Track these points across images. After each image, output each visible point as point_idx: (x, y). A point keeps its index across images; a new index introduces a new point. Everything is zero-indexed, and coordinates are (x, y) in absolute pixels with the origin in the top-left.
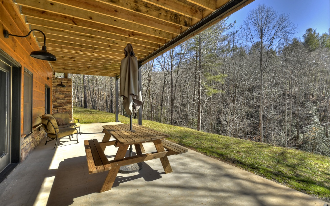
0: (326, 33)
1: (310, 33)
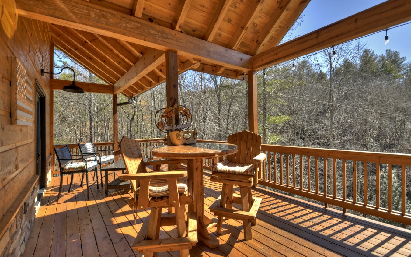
0: (383, 54)
1: (367, 55)
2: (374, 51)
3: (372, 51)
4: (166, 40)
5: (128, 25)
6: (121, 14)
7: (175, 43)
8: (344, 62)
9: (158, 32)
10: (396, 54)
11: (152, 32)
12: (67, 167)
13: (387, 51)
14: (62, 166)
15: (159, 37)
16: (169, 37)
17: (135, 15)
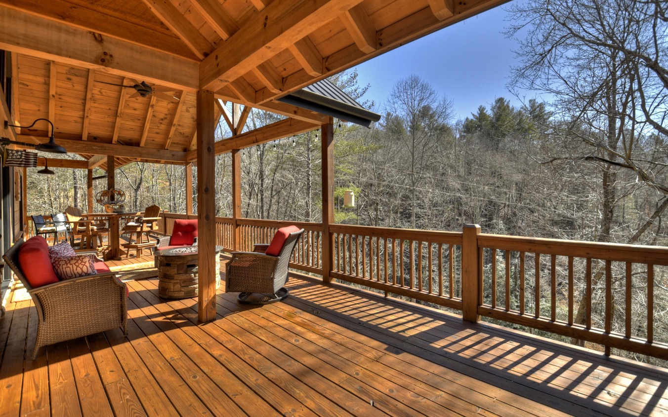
0: (526, 106)
2: (509, 101)
3: (507, 101)
4: (106, 151)
5: (78, 146)
6: (73, 141)
7: (112, 151)
8: (479, 112)
9: (99, 147)
10: (541, 106)
11: (94, 148)
12: (42, 229)
13: (530, 101)
14: (38, 229)
15: (100, 150)
16: (107, 149)
17: (83, 139)
